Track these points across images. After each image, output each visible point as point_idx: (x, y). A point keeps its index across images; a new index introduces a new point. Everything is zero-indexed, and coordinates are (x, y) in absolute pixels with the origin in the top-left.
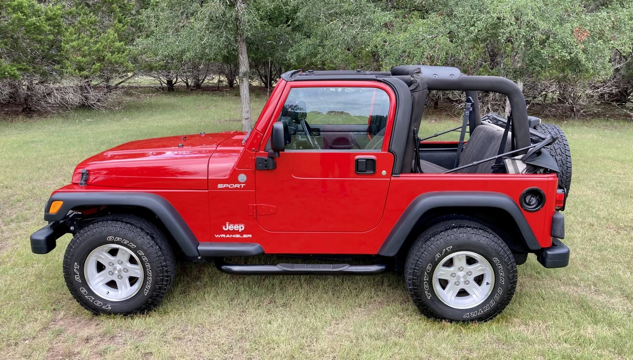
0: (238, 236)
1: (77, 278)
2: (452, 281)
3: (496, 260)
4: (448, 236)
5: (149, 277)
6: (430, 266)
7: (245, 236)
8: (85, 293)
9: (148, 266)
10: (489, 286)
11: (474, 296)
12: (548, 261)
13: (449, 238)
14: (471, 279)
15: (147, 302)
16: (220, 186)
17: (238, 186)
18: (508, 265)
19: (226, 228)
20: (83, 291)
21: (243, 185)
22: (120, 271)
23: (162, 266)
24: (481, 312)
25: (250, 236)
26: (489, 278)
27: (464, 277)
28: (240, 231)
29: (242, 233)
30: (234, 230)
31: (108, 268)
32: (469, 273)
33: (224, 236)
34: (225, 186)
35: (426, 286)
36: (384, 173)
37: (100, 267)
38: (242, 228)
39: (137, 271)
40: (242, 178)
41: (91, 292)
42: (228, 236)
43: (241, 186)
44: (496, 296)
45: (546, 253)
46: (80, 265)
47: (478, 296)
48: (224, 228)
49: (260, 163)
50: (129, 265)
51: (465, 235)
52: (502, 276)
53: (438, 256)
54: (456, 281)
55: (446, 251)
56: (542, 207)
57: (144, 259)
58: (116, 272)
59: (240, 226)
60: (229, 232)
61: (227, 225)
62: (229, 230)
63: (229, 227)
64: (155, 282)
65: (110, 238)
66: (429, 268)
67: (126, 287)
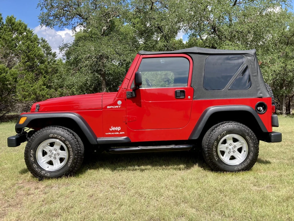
0: (117, 133)
1: (32, 159)
2: (227, 151)
3: (248, 137)
4: (223, 126)
5: (71, 156)
6: (216, 142)
7: (121, 133)
8: (36, 167)
9: (71, 149)
10: (246, 152)
11: (238, 158)
12: (272, 138)
13: (224, 127)
14: (236, 149)
15: (69, 170)
16: (108, 107)
17: (117, 107)
18: (254, 140)
19: (111, 129)
20: (35, 166)
21: (120, 106)
22: (55, 155)
23: (78, 150)
24: (243, 166)
25: (124, 133)
26: (245, 148)
27: (233, 148)
28: (118, 130)
29: (119, 132)
30: (115, 130)
31: (49, 153)
32: (235, 147)
33: (110, 133)
34: (111, 107)
35: (215, 154)
36: (189, 97)
37: (44, 153)
38: (119, 129)
39: (64, 154)
40: (119, 102)
41: (39, 167)
42: (112, 133)
43: (119, 107)
44: (250, 157)
45: (271, 135)
46: (34, 151)
47: (240, 158)
48: (110, 129)
49: (129, 94)
50: (60, 151)
51: (232, 125)
52: (251, 146)
53: (219, 137)
54: (229, 151)
55: (223, 134)
56: (266, 111)
57: (68, 146)
58: (53, 155)
59: (118, 128)
60: (113, 131)
61: (112, 127)
62: (113, 130)
63: (113, 129)
64: (74, 159)
65: (51, 135)
66: (215, 144)
67: (58, 164)
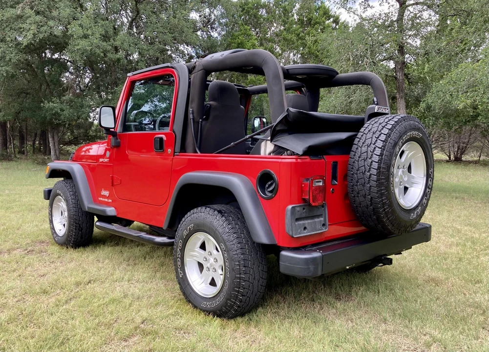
0: (106, 200)
2: (205, 266)
3: (222, 246)
4: (194, 214)
7: (109, 201)
8: (52, 227)
14: (217, 266)
15: (67, 239)
19: (102, 193)
23: (73, 215)
24: (214, 305)
27: (212, 263)
28: (107, 196)
29: (108, 198)
30: (105, 196)
32: (215, 260)
33: (101, 199)
35: (179, 264)
36: (169, 150)
38: (108, 194)
40: (108, 154)
42: (103, 199)
43: (107, 161)
44: (224, 290)
46: (51, 208)
51: (203, 214)
52: (227, 266)
53: (185, 233)
55: (190, 228)
60: (104, 196)
61: (103, 191)
62: (103, 195)
64: (69, 226)
65: (58, 191)
66: (180, 244)
